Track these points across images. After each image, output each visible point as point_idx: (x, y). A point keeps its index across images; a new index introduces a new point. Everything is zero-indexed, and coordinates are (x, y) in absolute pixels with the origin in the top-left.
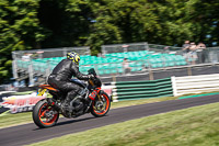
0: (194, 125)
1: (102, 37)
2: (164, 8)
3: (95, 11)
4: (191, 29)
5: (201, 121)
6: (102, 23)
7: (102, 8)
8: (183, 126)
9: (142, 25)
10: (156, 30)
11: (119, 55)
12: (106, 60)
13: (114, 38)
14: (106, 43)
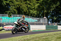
0: (37, 39)
1: (12, 12)
2: (29, 6)
3: (10, 5)
4: (36, 12)
5: (39, 38)
6: (12, 8)
7: (12, 4)
8: (34, 39)
9: (23, 10)
10: (27, 12)
11: (16, 18)
12: (12, 19)
13: (15, 13)
14: (13, 14)
